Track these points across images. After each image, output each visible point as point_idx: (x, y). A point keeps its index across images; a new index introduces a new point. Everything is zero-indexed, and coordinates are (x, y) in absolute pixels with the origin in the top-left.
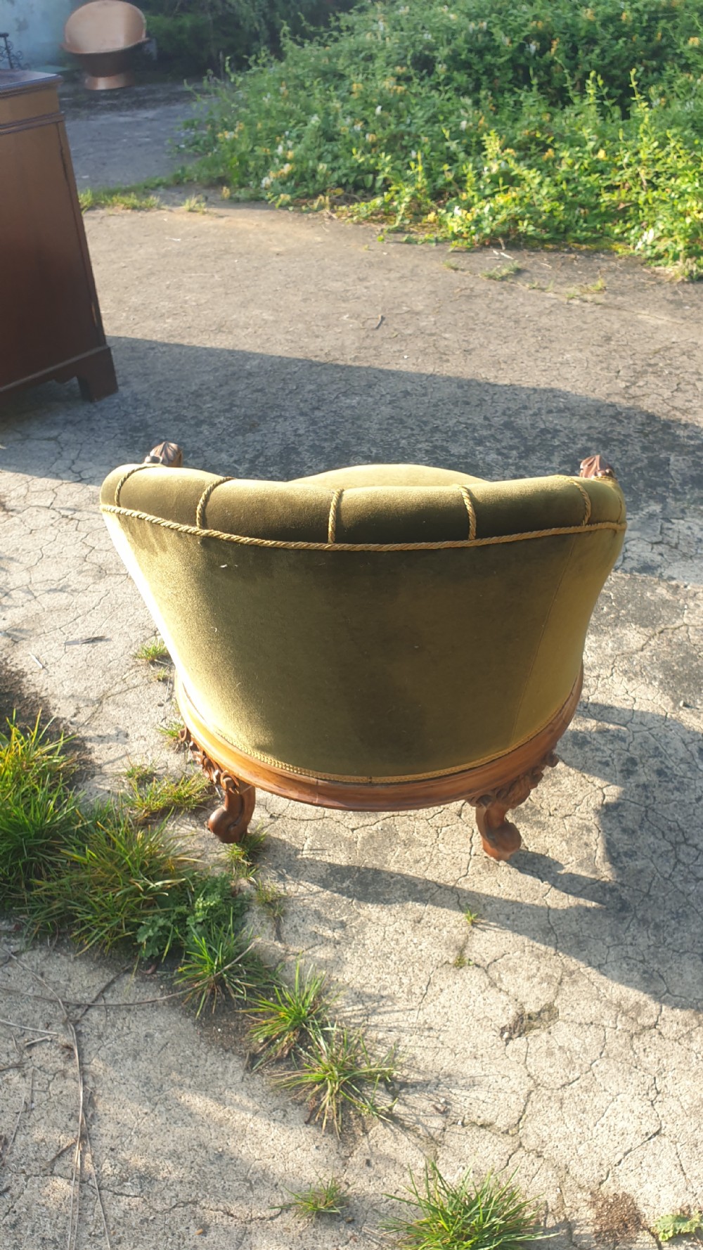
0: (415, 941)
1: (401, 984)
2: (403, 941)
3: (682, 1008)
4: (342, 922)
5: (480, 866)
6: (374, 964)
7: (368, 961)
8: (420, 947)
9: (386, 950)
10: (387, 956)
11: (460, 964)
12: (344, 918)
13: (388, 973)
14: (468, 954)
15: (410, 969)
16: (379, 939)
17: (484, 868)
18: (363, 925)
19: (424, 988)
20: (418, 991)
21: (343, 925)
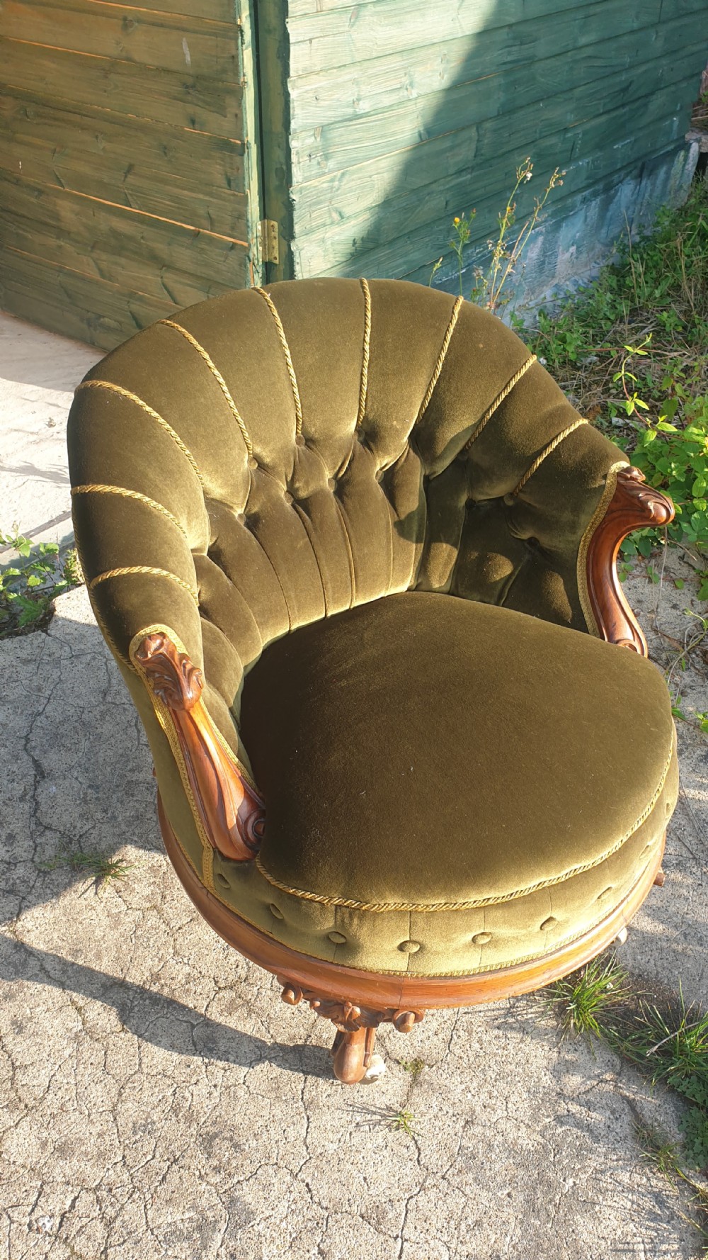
0: (469, 1095)
1: (480, 1041)
2: (484, 1096)
3: (184, 1007)
4: (562, 1124)
5: (390, 1215)
6: (513, 1067)
7: (521, 1070)
8: (463, 1087)
9: (501, 1084)
10: (500, 1076)
11: (417, 1065)
12: (559, 1130)
13: (495, 1055)
14: (408, 1076)
15: (472, 1059)
16: (513, 1099)
17: (384, 1212)
18: (534, 1118)
19: (455, 1037)
20: (461, 1033)
21: (560, 1120)
